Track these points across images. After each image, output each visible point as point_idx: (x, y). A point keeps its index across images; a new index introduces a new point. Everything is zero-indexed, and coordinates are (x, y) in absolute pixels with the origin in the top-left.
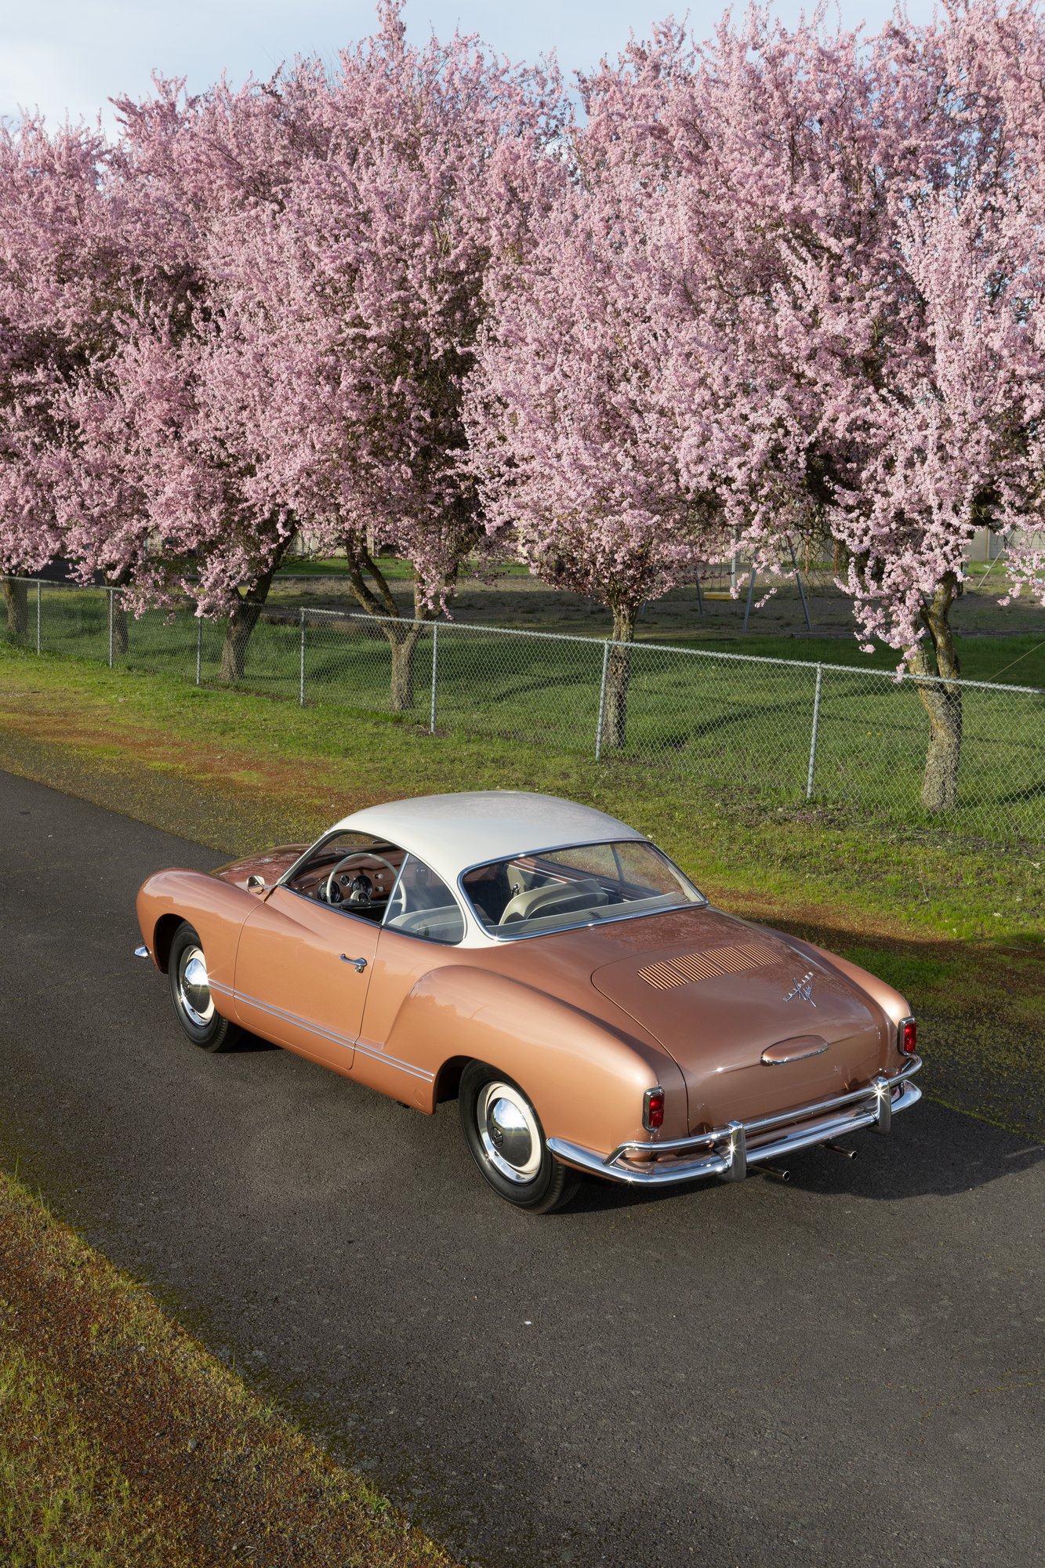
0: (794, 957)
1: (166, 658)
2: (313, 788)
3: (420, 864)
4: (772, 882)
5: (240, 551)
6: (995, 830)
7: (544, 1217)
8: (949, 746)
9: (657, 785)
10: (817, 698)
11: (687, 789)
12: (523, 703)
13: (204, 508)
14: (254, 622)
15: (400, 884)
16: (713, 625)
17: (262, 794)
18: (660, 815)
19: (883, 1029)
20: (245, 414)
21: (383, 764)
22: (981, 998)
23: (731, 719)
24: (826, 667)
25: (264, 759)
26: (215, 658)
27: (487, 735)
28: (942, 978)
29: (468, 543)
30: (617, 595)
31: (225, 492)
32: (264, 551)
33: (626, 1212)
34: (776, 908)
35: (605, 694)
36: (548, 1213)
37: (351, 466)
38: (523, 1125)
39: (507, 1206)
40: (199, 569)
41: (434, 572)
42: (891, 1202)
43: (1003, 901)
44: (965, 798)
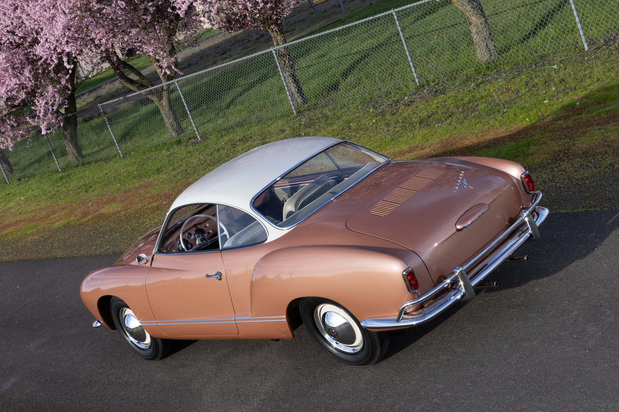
0: (449, 167)
1: (37, 166)
2: (149, 198)
3: (227, 208)
4: (419, 138)
5: (50, 88)
6: (525, 58)
7: (377, 364)
8: (481, 24)
9: (334, 114)
10: (399, 29)
11: (351, 109)
12: (242, 103)
13: (20, 73)
14: (76, 124)
15: (220, 225)
16: (325, 17)
17: (123, 213)
18: (343, 129)
19: (514, 185)
20: (18, 11)
21: (182, 168)
22: (557, 149)
23: (358, 62)
24: (397, 10)
25: (115, 194)
26: (64, 153)
27: (230, 129)
28: (532, 147)
29: (173, 29)
30: (266, 21)
31: (28, 59)
32: (63, 82)
33: (420, 343)
34: (428, 150)
35: (285, 78)
36: (378, 362)
37: (90, 15)
38: (345, 321)
39: (355, 368)
40: (33, 108)
41: (161, 53)
42: (557, 274)
43: (546, 93)
44: (502, 48)
